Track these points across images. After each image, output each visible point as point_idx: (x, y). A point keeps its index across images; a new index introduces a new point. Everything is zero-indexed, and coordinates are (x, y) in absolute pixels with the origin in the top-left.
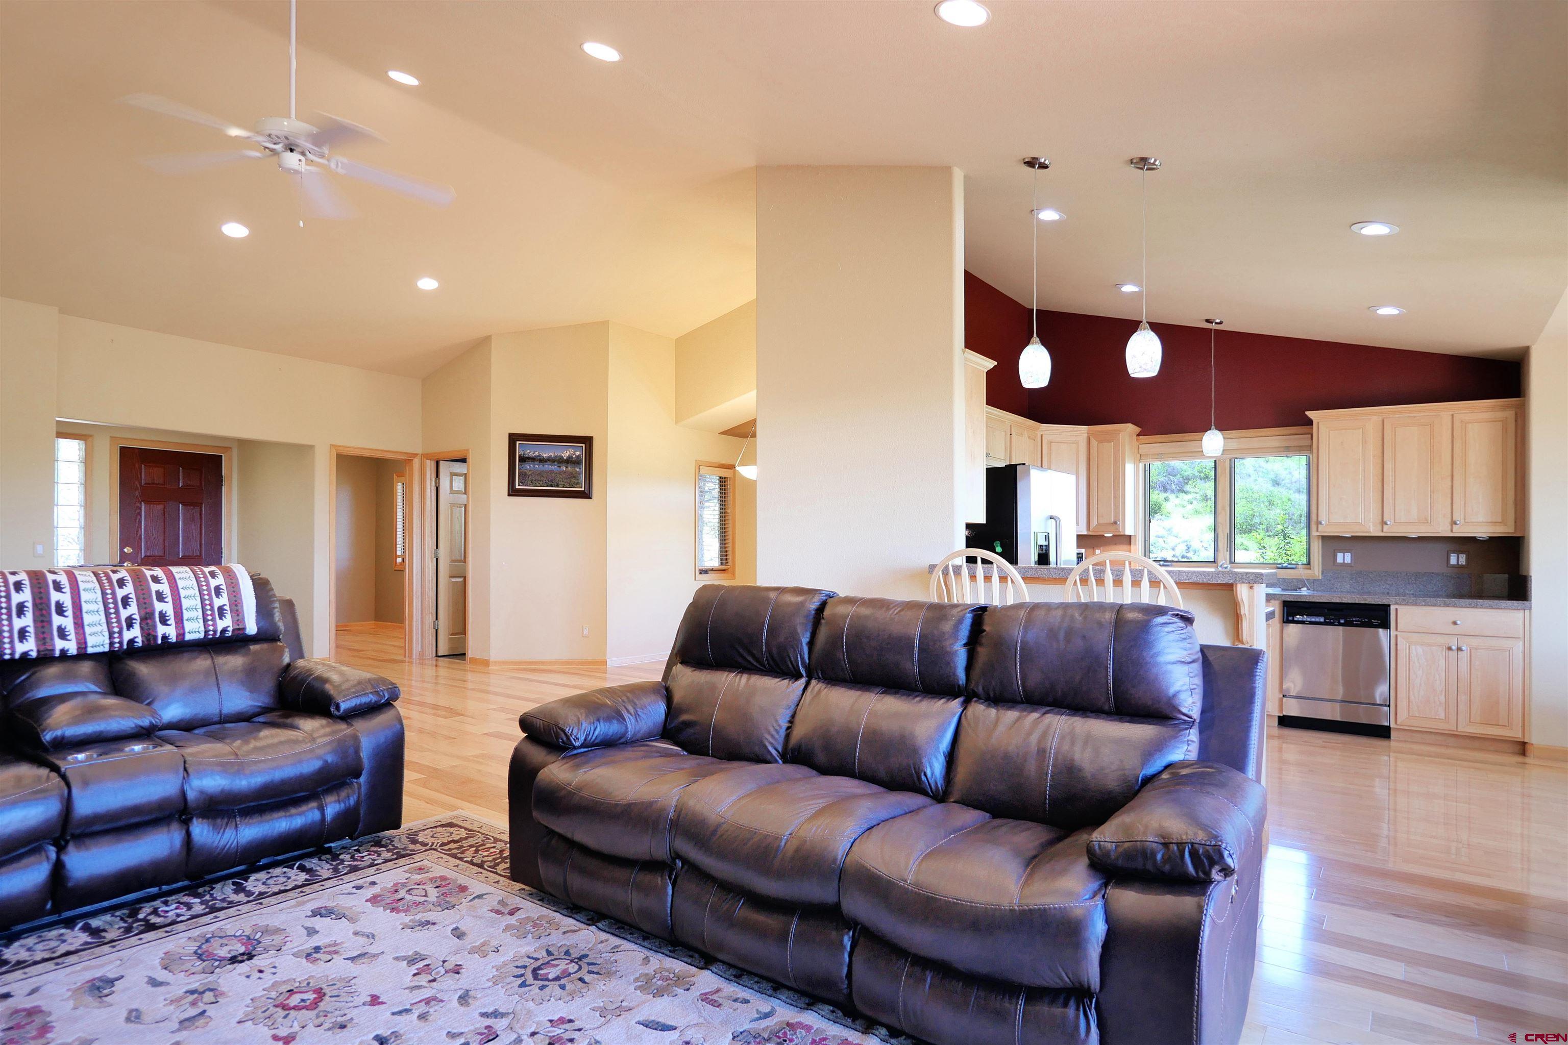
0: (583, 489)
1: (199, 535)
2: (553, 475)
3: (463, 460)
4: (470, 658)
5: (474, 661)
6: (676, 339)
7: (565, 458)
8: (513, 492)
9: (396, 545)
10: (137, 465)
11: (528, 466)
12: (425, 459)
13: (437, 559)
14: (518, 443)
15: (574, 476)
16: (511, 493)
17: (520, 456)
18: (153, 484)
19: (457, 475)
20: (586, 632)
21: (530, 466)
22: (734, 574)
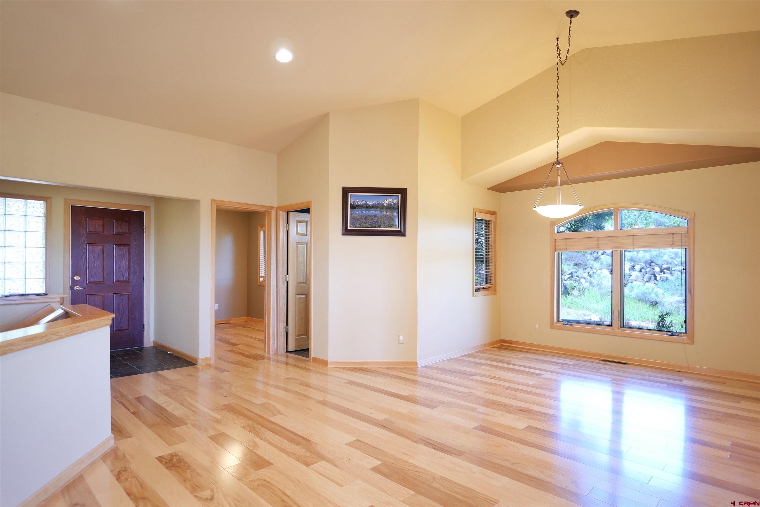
0: (399, 229)
1: (127, 267)
2: (376, 218)
3: (307, 211)
4: (313, 357)
5: (316, 360)
6: (461, 117)
7: (385, 205)
8: (346, 232)
9: (260, 270)
10: (83, 219)
11: (357, 212)
12: (279, 211)
13: (287, 282)
14: (349, 194)
15: (392, 219)
16: (344, 232)
17: (351, 204)
18: (95, 232)
19: (301, 222)
20: (401, 339)
21: (359, 212)
22: (495, 290)
